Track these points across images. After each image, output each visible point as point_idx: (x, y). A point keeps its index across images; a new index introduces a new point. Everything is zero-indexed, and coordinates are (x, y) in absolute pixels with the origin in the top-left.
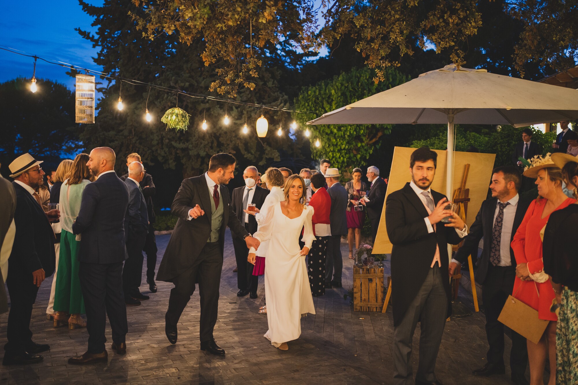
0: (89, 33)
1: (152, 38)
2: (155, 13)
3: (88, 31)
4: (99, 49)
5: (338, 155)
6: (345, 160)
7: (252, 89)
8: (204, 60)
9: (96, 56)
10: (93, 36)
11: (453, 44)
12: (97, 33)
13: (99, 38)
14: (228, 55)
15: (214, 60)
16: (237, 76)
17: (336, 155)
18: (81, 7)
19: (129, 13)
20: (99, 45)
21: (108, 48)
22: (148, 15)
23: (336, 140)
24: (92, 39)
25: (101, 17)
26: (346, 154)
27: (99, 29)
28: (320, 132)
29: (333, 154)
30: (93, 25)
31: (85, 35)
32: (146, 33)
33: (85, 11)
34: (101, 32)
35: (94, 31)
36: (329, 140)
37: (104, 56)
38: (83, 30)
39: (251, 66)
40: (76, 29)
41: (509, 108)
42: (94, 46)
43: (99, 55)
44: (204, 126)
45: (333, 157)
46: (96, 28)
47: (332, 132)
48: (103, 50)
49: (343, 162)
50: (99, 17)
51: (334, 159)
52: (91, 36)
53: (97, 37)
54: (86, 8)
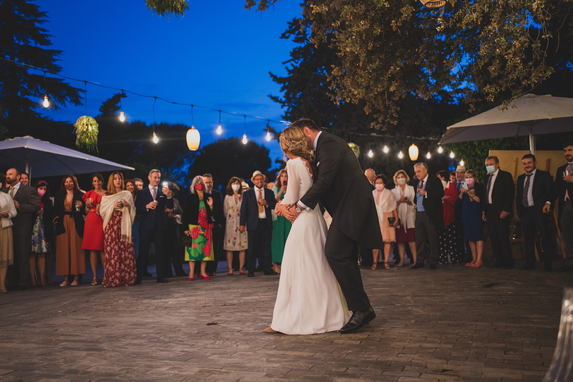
0: (278, 98)
1: (338, 104)
2: (339, 92)
3: (277, 95)
4: (286, 108)
7: (395, 124)
8: (366, 111)
9: (284, 114)
10: (281, 100)
11: (514, 83)
12: (284, 97)
13: (286, 100)
14: (379, 107)
15: (371, 111)
16: (386, 118)
17: (482, 172)
18: (272, 78)
19: (327, 93)
20: (286, 106)
21: (293, 107)
22: (336, 93)
23: (481, 160)
24: (281, 102)
25: (287, 84)
27: (286, 93)
28: (466, 155)
29: (479, 172)
30: (281, 91)
31: (275, 99)
32: (336, 102)
33: (274, 81)
34: (287, 96)
35: (281, 96)
36: (475, 160)
37: (290, 113)
38: (273, 95)
39: (393, 111)
40: (269, 96)
41: (550, 118)
42: (282, 107)
43: (286, 113)
44: (371, 154)
46: (283, 93)
47: (476, 154)
48: (289, 109)
50: (285, 84)
52: (279, 99)
53: (284, 99)
54: (275, 78)
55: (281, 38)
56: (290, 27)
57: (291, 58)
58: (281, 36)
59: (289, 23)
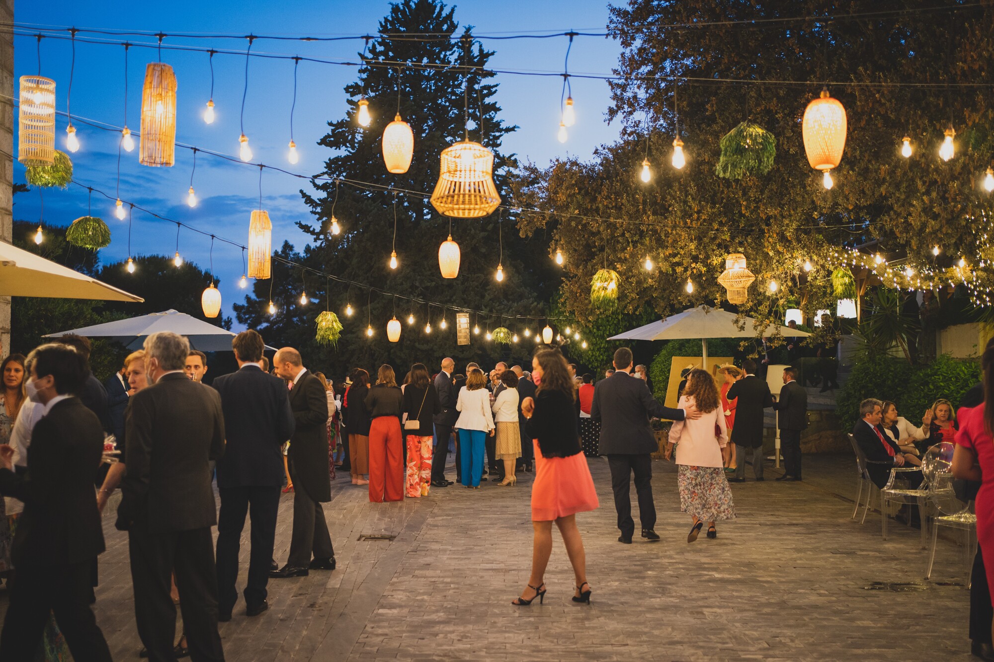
0: (310, 227)
5: (598, 353)
6: (605, 358)
10: (314, 229)
18: (304, 200)
20: (321, 239)
24: (313, 233)
26: (605, 352)
31: (305, 228)
33: (307, 204)
38: (303, 223)
42: (315, 240)
44: (516, 338)
45: (593, 356)
49: (603, 360)
51: (593, 358)
54: (309, 200)
55: (319, 144)
56: (333, 131)
57: (326, 170)
58: (319, 141)
59: (330, 124)
